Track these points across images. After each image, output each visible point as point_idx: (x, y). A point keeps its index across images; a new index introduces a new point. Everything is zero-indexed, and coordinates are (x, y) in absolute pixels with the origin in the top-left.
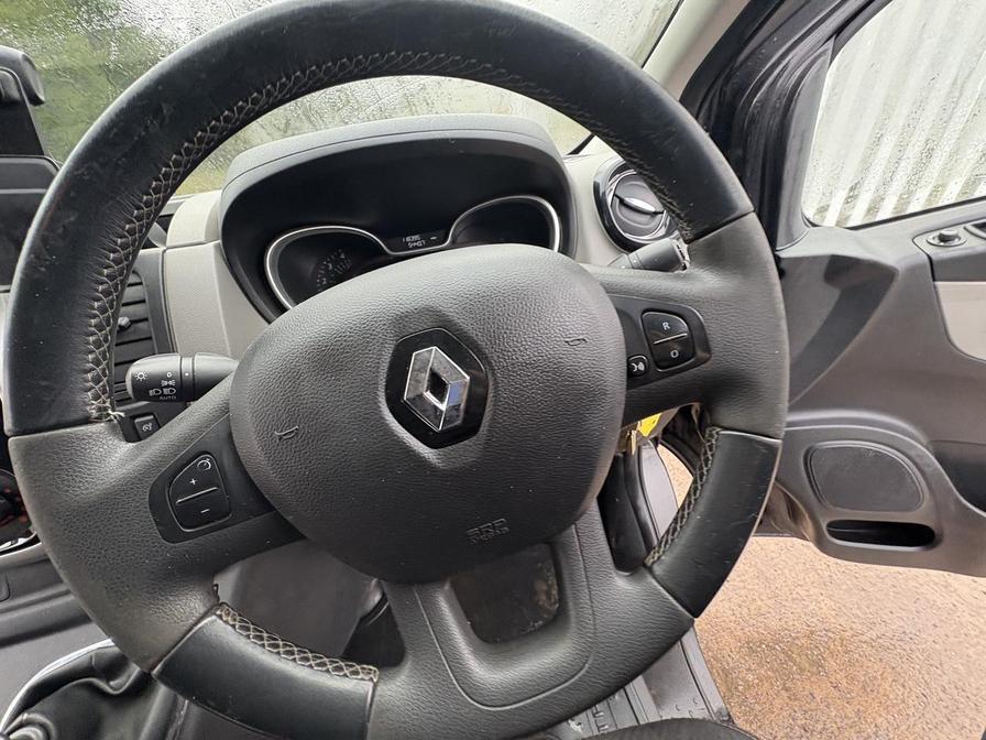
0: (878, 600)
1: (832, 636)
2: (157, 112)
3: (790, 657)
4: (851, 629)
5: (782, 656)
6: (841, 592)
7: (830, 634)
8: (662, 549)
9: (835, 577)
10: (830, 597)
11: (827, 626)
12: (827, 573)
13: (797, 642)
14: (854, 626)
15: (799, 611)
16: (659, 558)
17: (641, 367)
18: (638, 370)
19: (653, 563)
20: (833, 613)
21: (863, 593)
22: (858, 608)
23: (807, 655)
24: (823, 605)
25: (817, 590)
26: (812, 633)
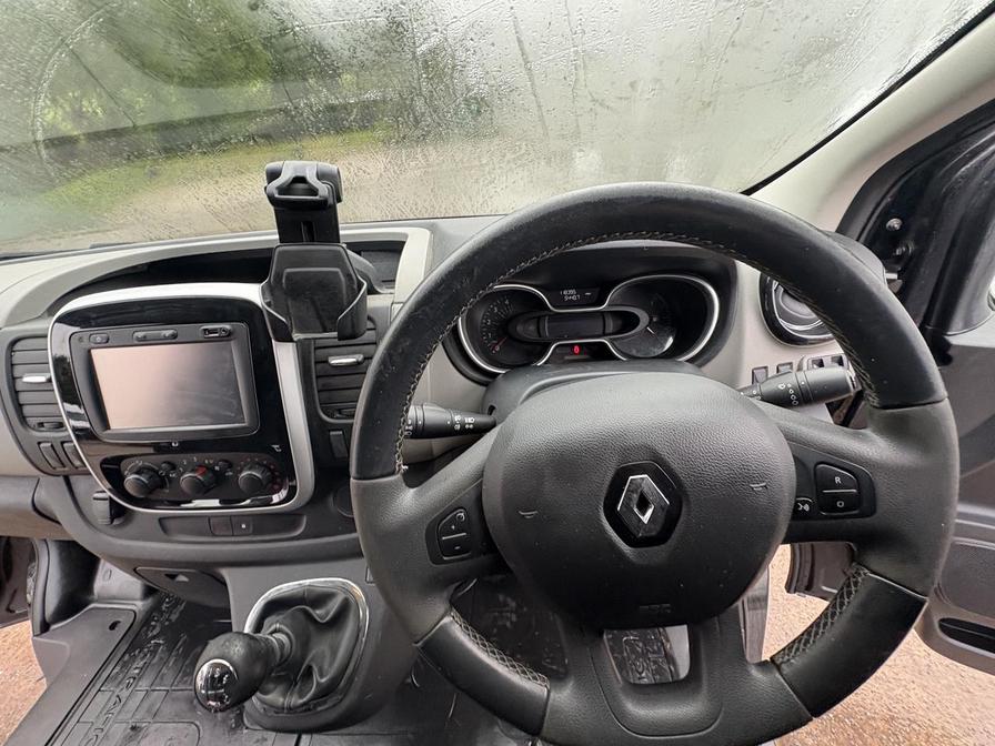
0: (984, 706)
1: (917, 728)
2: (470, 273)
3: (860, 735)
4: (943, 728)
5: (851, 732)
6: (939, 686)
7: (914, 726)
8: (793, 654)
9: (934, 668)
10: (925, 688)
11: (912, 716)
12: (926, 662)
13: (872, 722)
14: (947, 725)
15: (881, 691)
16: (789, 660)
17: (807, 508)
18: (803, 510)
19: (782, 663)
20: (924, 705)
21: (966, 694)
22: (957, 709)
23: (881, 739)
24: (912, 693)
25: (907, 677)
26: (892, 718)
